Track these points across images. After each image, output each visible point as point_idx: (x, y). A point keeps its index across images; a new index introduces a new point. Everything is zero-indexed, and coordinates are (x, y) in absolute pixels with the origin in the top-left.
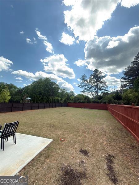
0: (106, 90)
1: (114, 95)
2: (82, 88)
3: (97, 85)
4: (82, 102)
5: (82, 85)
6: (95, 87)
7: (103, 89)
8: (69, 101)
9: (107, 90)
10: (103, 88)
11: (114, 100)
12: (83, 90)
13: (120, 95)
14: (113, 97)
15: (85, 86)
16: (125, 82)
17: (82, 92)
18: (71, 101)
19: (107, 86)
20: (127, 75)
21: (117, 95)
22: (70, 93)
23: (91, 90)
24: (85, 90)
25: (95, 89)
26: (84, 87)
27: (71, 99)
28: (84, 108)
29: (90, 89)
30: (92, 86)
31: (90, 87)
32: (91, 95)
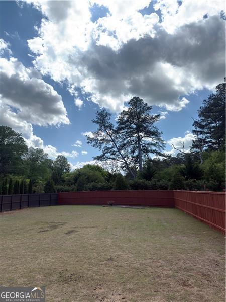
0: (160, 154)
1: (183, 166)
2: (98, 149)
3: (139, 139)
4: (102, 189)
5: (99, 138)
6: (131, 147)
7: (152, 152)
8: (60, 187)
9: (162, 153)
10: (154, 148)
11: (187, 179)
12: (100, 153)
13: (197, 167)
14: (182, 172)
15: (108, 141)
16: (202, 133)
17: (99, 158)
18: (66, 188)
19: (163, 144)
20: (207, 117)
21: (191, 168)
22: (56, 162)
23: (122, 152)
24: (108, 155)
25: (133, 152)
26: (104, 146)
27: (64, 181)
28: (112, 205)
29: (119, 150)
30: (125, 142)
31: (121, 144)
32: (122, 167)
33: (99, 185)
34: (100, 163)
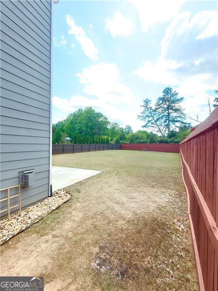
2: (144, 121)
3: (169, 114)
4: (143, 143)
5: (144, 115)
6: (164, 119)
7: (177, 121)
8: (122, 141)
9: (184, 122)
10: (179, 119)
12: (145, 124)
15: (149, 116)
17: (144, 126)
18: (126, 142)
19: (184, 116)
22: (125, 129)
23: (158, 123)
24: (149, 124)
25: (165, 122)
26: (147, 119)
27: (125, 139)
28: (145, 150)
29: (156, 122)
30: (160, 116)
31: (157, 118)
32: (158, 131)
33: (142, 141)
34: (145, 129)
